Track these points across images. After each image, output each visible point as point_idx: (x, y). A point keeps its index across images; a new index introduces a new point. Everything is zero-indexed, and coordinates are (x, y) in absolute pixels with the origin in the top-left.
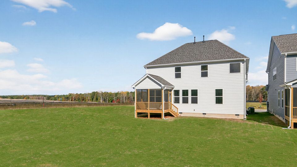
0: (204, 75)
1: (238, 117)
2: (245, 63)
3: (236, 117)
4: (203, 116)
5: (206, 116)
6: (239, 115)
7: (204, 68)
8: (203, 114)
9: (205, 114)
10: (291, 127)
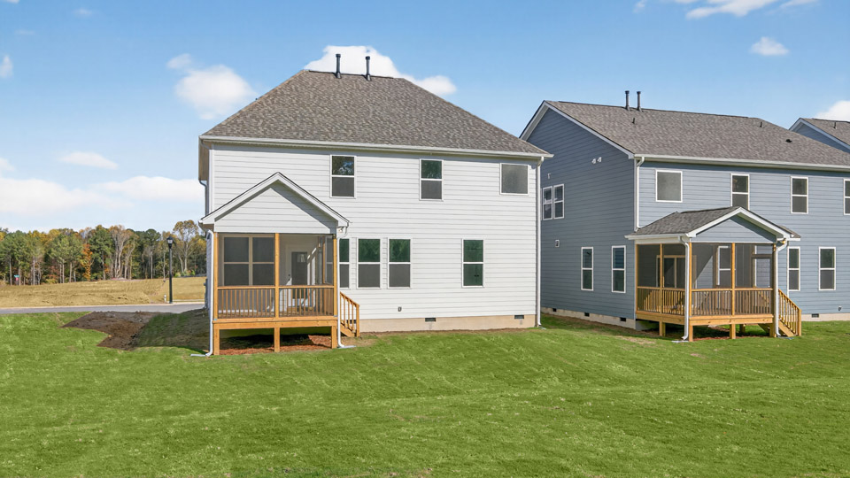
0: (431, 191)
1: (521, 323)
2: (539, 168)
3: (516, 324)
4: (426, 326)
5: (435, 326)
6: (522, 317)
7: (431, 169)
8: (427, 319)
9: (434, 319)
10: (687, 339)
